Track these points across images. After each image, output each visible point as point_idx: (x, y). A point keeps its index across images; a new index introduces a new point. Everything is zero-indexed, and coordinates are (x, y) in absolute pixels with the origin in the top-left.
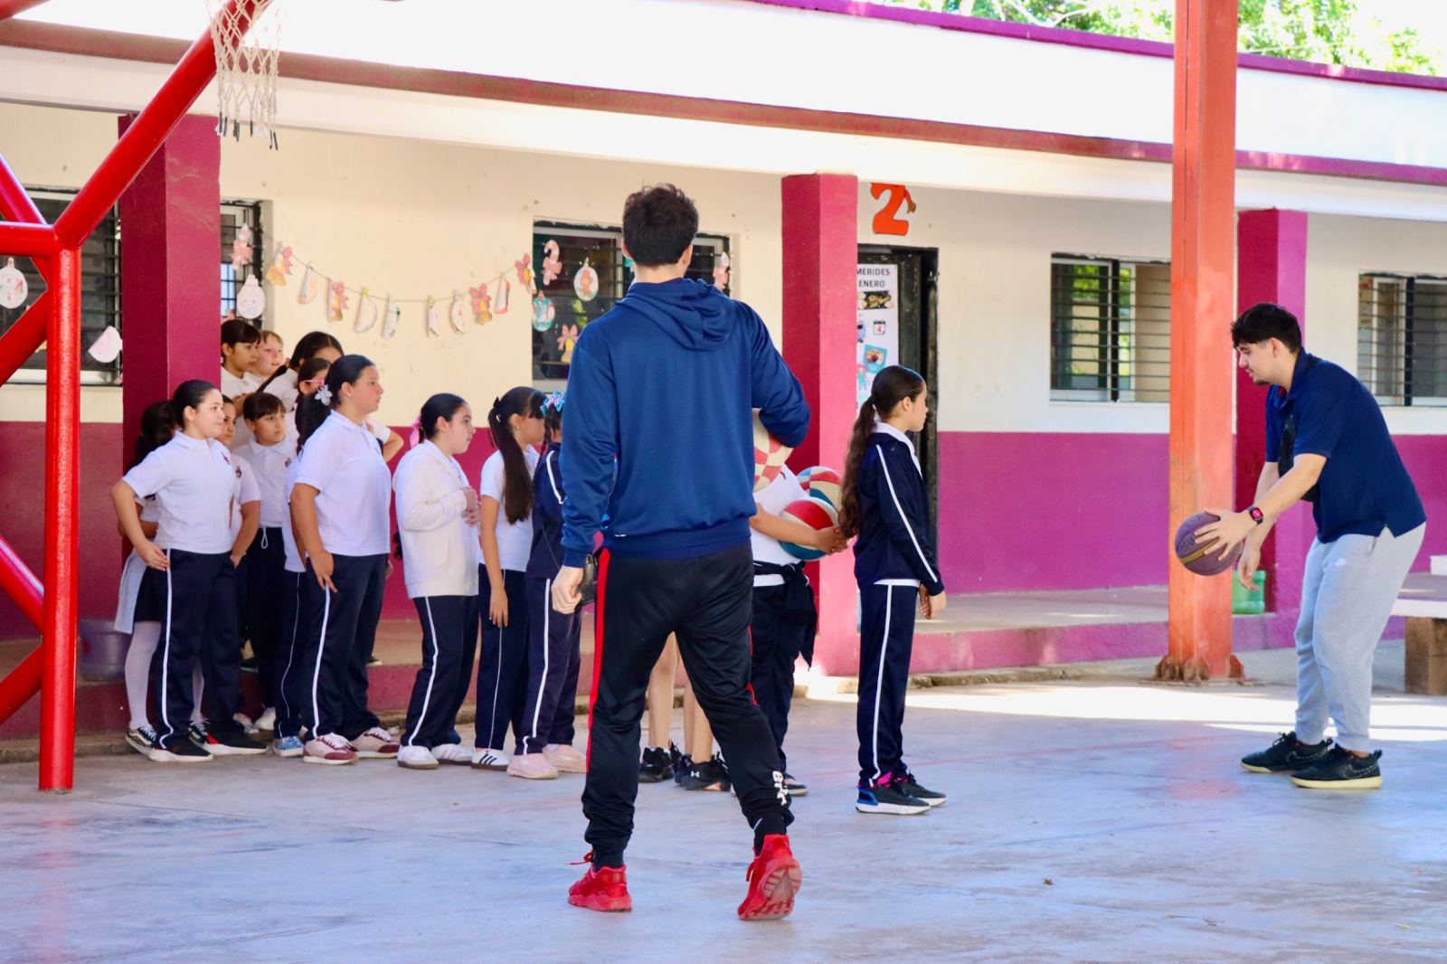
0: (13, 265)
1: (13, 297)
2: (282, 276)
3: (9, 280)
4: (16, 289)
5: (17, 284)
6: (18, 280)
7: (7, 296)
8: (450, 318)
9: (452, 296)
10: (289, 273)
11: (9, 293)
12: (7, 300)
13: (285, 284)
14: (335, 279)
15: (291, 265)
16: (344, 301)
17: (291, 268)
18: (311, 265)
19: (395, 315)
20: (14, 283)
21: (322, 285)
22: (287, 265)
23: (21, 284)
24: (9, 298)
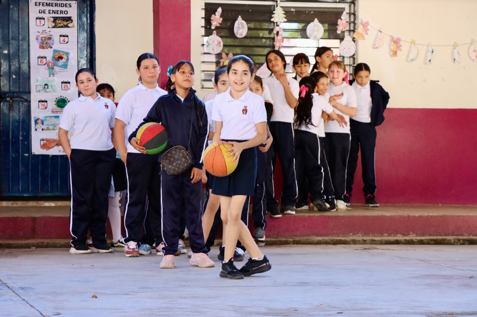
0: (216, 34)
1: (215, 49)
2: (363, 36)
3: (213, 41)
4: (217, 45)
5: (218, 43)
6: (218, 41)
7: (212, 48)
8: (469, 53)
9: (471, 42)
10: (367, 34)
11: (213, 47)
12: (212, 50)
13: (364, 39)
14: (396, 37)
15: (368, 30)
16: (399, 47)
17: (368, 32)
18: (380, 30)
19: (431, 53)
20: (216, 43)
21: (387, 39)
22: (366, 30)
23: (220, 43)
24: (213, 49)
